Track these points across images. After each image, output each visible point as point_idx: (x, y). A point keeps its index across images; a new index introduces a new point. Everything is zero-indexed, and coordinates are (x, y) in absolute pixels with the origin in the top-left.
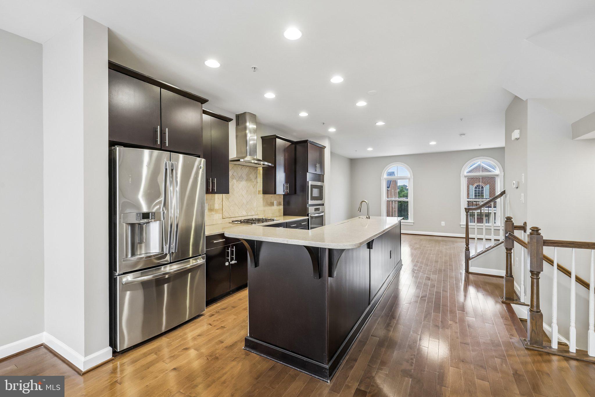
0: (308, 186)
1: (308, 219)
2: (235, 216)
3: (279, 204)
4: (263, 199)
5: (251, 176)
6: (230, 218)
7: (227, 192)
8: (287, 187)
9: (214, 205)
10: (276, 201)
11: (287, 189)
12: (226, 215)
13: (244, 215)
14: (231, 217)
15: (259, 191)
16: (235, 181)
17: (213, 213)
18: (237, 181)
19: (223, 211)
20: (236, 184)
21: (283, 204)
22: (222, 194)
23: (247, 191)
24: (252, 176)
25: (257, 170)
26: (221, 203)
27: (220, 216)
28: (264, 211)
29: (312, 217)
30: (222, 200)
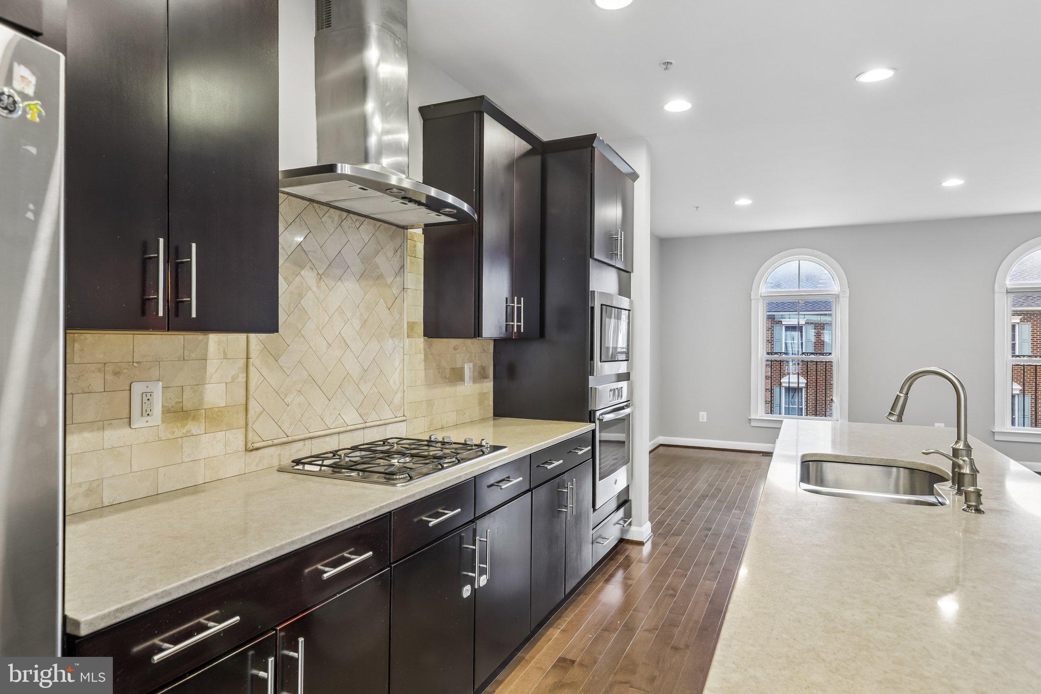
0: (593, 308)
1: (594, 431)
2: (311, 435)
3: (481, 376)
4: (426, 359)
5: (380, 260)
6: (287, 447)
7: (270, 325)
8: (519, 309)
9: (200, 383)
10: (471, 365)
11: (519, 321)
12: (264, 430)
13: (349, 428)
14: (290, 439)
15: (411, 326)
16: (308, 276)
17: (193, 427)
18: (320, 277)
19: (251, 413)
20: (314, 289)
21: (491, 376)
22: (243, 336)
23: (364, 324)
24: (385, 262)
25: (405, 238)
26: (242, 378)
27: (236, 439)
28: (430, 403)
29: (605, 426)
30: (242, 362)
